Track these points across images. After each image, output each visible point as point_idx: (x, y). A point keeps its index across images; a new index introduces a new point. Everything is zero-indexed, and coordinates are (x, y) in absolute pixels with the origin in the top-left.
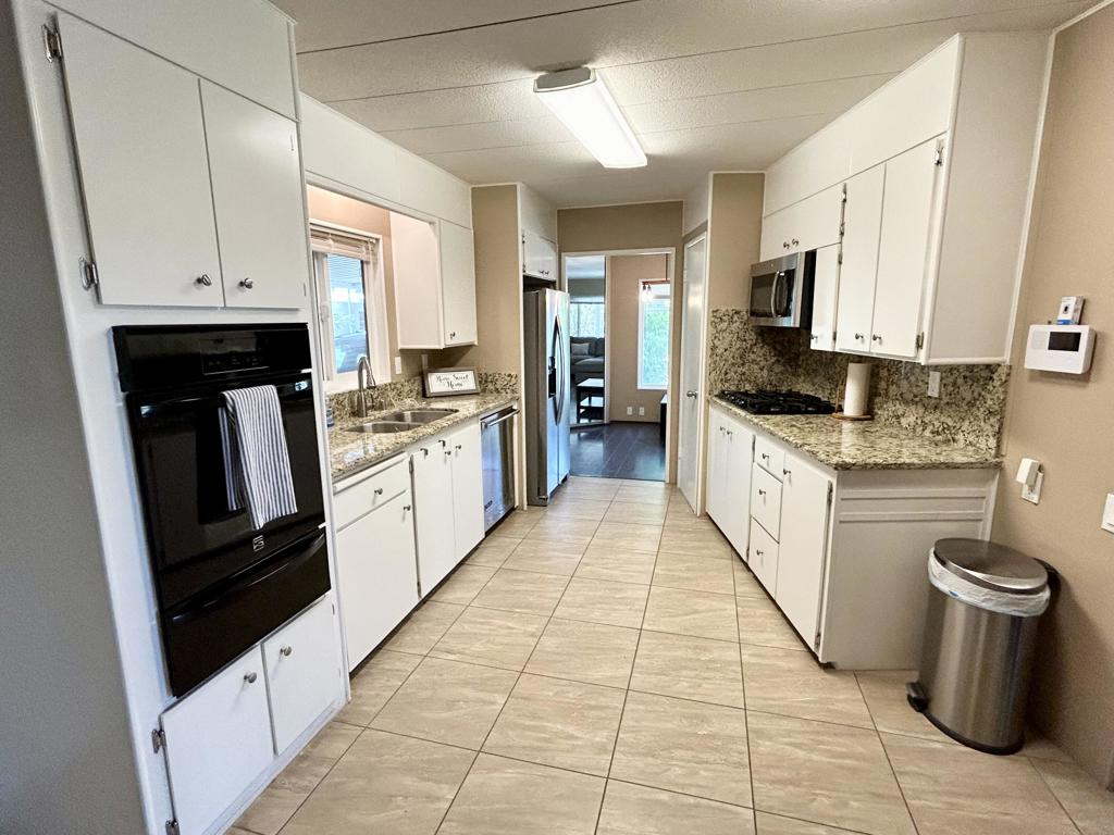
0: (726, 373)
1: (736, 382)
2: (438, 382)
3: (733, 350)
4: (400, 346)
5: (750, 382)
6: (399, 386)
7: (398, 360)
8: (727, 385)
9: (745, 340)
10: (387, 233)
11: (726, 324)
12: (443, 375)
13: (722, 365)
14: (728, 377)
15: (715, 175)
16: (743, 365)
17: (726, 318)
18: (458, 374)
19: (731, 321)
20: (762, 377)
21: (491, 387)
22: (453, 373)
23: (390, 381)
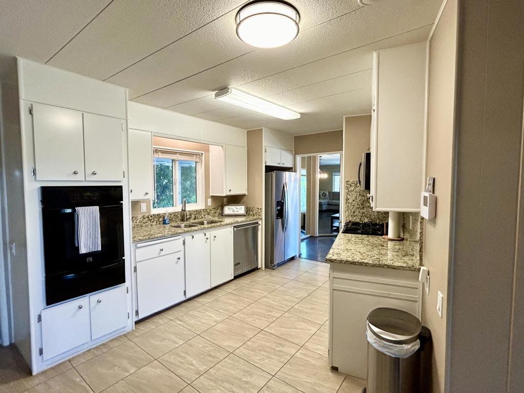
0: (354, 212)
1: (360, 217)
2: (228, 210)
3: (358, 201)
4: (211, 194)
5: (367, 218)
6: (208, 210)
7: (210, 200)
8: (355, 218)
9: (364, 196)
10: (207, 151)
11: (353, 188)
12: (230, 207)
13: (352, 208)
14: (355, 214)
15: (346, 118)
16: (363, 208)
17: (353, 185)
18: (237, 207)
19: (356, 186)
20: (374, 215)
21: (251, 213)
22: (235, 206)
23: (204, 208)
